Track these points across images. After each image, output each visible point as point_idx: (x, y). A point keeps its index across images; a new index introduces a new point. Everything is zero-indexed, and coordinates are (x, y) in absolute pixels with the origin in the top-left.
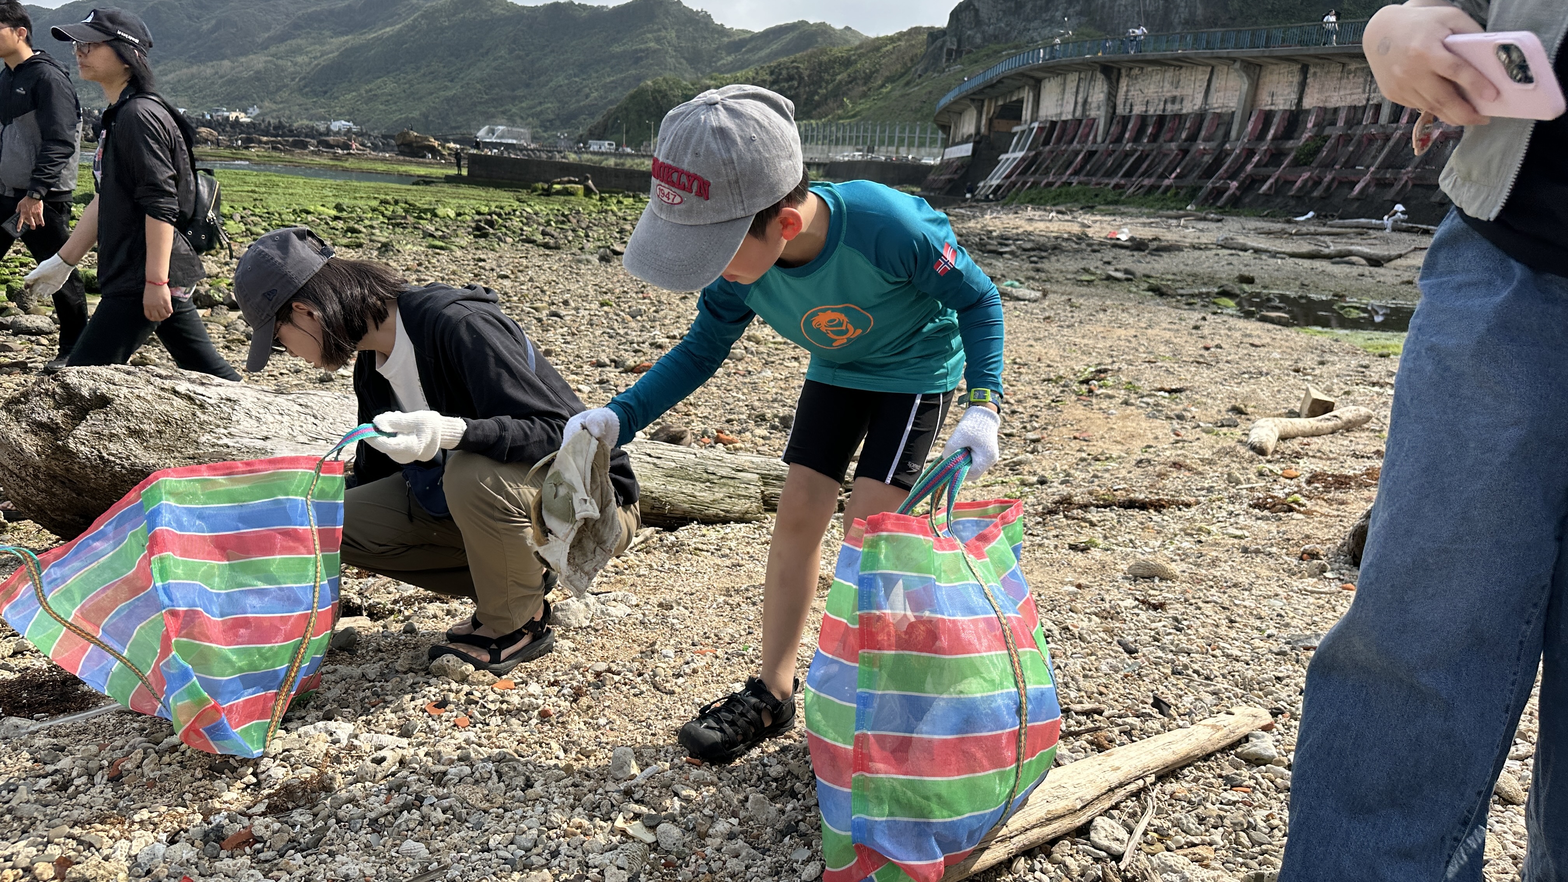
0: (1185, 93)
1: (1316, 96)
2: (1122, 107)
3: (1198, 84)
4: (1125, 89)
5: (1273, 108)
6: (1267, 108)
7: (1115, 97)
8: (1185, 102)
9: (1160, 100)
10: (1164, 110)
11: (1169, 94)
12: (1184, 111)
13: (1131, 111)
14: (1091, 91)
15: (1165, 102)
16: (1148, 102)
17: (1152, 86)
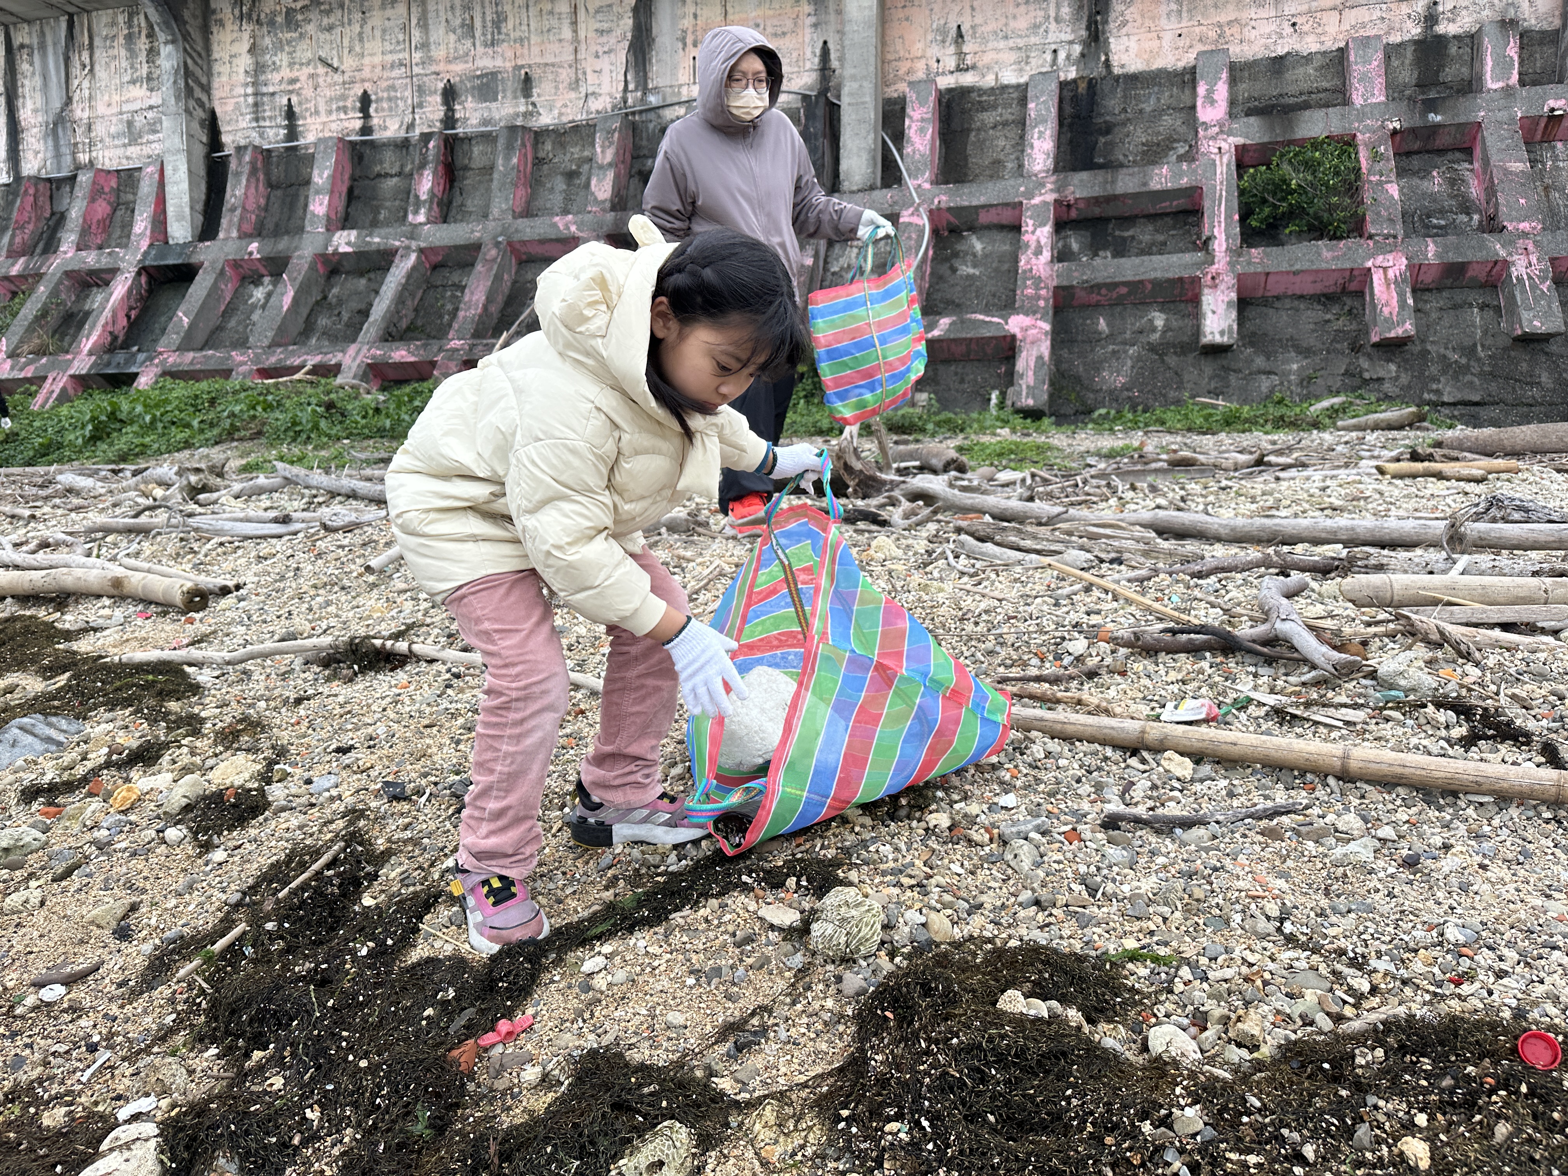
0: (531, 57)
1: (1170, 26)
2: (245, 122)
3: (588, 26)
4: (245, 61)
5: (968, 79)
6: (945, 82)
7: (207, 89)
8: (542, 92)
9: (421, 90)
10: (449, 121)
11: (459, 68)
12: (546, 119)
13: (292, 133)
14: (80, 82)
15: (450, 94)
16: (365, 101)
17: (374, 46)
